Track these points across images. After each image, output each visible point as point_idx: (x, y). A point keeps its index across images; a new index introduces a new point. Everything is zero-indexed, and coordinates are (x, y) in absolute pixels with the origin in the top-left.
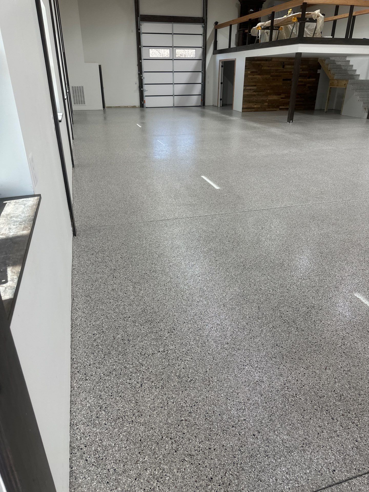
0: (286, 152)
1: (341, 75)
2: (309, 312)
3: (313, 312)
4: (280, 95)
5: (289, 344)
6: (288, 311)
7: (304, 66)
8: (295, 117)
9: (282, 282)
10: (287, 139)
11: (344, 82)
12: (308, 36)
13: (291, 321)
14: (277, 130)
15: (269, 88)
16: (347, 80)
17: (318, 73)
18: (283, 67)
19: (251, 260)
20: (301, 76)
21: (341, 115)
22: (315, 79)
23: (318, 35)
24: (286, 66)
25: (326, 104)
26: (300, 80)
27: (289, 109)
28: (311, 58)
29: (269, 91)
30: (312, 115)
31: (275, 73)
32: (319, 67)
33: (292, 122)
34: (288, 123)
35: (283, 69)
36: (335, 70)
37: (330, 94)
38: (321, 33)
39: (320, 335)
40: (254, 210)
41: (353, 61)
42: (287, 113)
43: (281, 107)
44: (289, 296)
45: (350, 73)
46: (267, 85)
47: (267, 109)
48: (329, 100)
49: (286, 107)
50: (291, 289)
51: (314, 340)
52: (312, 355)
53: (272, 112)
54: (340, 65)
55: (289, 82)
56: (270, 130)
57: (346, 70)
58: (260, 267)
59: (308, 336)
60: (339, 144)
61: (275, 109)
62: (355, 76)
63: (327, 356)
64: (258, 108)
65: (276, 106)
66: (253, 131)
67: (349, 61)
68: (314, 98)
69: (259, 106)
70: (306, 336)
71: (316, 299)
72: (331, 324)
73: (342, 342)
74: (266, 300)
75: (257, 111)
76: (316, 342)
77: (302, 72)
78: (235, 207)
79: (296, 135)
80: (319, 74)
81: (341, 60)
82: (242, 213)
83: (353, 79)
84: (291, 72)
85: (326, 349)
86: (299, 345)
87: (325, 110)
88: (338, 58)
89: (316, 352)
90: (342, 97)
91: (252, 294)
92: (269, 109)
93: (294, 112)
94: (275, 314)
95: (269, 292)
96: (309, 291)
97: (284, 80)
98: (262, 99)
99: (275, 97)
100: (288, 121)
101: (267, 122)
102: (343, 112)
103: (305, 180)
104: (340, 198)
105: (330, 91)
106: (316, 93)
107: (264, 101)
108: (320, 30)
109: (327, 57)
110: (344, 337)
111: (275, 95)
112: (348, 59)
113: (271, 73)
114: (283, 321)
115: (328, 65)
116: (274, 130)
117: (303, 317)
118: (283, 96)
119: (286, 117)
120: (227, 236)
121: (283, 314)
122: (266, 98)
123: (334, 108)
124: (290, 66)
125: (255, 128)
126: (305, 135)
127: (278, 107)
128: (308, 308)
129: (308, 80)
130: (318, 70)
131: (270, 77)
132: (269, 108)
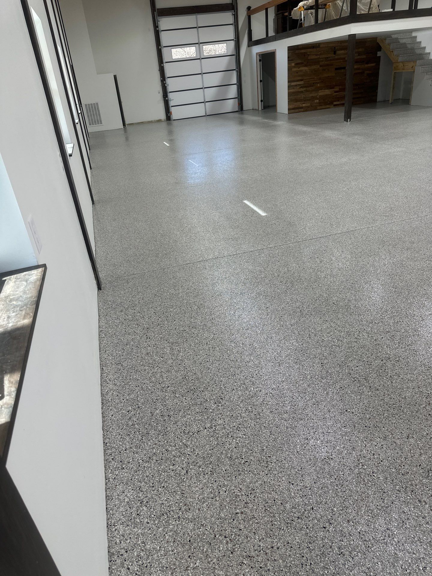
0: (344, 160)
1: (407, 55)
2: (384, 365)
3: (389, 364)
4: (333, 88)
5: (361, 409)
6: (357, 366)
7: (360, 50)
8: (354, 114)
9: (348, 330)
10: (346, 144)
11: (411, 64)
12: (363, 12)
13: (362, 379)
14: (332, 132)
15: (318, 81)
16: (415, 61)
17: (378, 55)
18: (335, 53)
19: (308, 303)
20: (357, 62)
21: (410, 105)
22: (375, 64)
23: (374, 10)
24: (338, 51)
25: (391, 93)
26: (356, 67)
27: (345, 105)
28: (369, 38)
29: (319, 84)
30: (374, 110)
31: (325, 62)
32: (379, 48)
33: (350, 120)
34: (345, 123)
35: (334, 56)
36: (399, 50)
37: (394, 80)
38: (378, 6)
39: (398, 393)
40: (309, 239)
41: (420, 37)
42: (343, 109)
43: (335, 103)
44: (358, 347)
45: (418, 52)
46: (315, 78)
47: (318, 108)
48: (393, 88)
49: (342, 102)
50: (360, 336)
51: (392, 402)
52: (390, 421)
53: (325, 110)
54: (405, 44)
55: (343, 70)
56: (324, 133)
57: (413, 49)
58: (321, 311)
59: (384, 396)
60: (410, 143)
61: (328, 106)
62: (425, 55)
63: (409, 421)
64: (308, 107)
65: (329, 102)
66: (303, 137)
67: (416, 37)
68: (374, 88)
69: (309, 105)
70: (381, 397)
71: (391, 347)
72: (412, 379)
73: (426, 402)
74: (331, 354)
75: (306, 111)
76: (394, 404)
77: (359, 57)
78: (286, 237)
79: (356, 137)
80: (380, 57)
81: (405, 37)
82: (295, 244)
83: (423, 59)
84: (344, 58)
85: (407, 411)
86: (373, 409)
87: (390, 102)
88: (401, 34)
89: (395, 416)
90: (409, 83)
91: (313, 347)
92: (321, 107)
93: (352, 108)
94: (342, 371)
95: (333, 343)
96: (382, 338)
97: (336, 69)
98: (311, 95)
99: (327, 92)
100: (345, 120)
101: (320, 124)
102: (413, 102)
103: (370, 194)
104: (415, 214)
105: (394, 78)
106: (378, 81)
107: (313, 98)
108: (376, 4)
109: (387, 36)
110: (429, 395)
111: (327, 89)
112: (414, 34)
113: (320, 63)
114: (352, 379)
115: (389, 44)
116: (329, 133)
117: (377, 373)
118: (337, 89)
119: (343, 114)
120: (278, 276)
121: (352, 370)
122: (316, 94)
123: (401, 97)
124: (342, 52)
125: (305, 132)
126: (367, 136)
127: (331, 103)
128: (382, 360)
129: (366, 66)
130: (378, 52)
131: (319, 67)
132: (321, 105)
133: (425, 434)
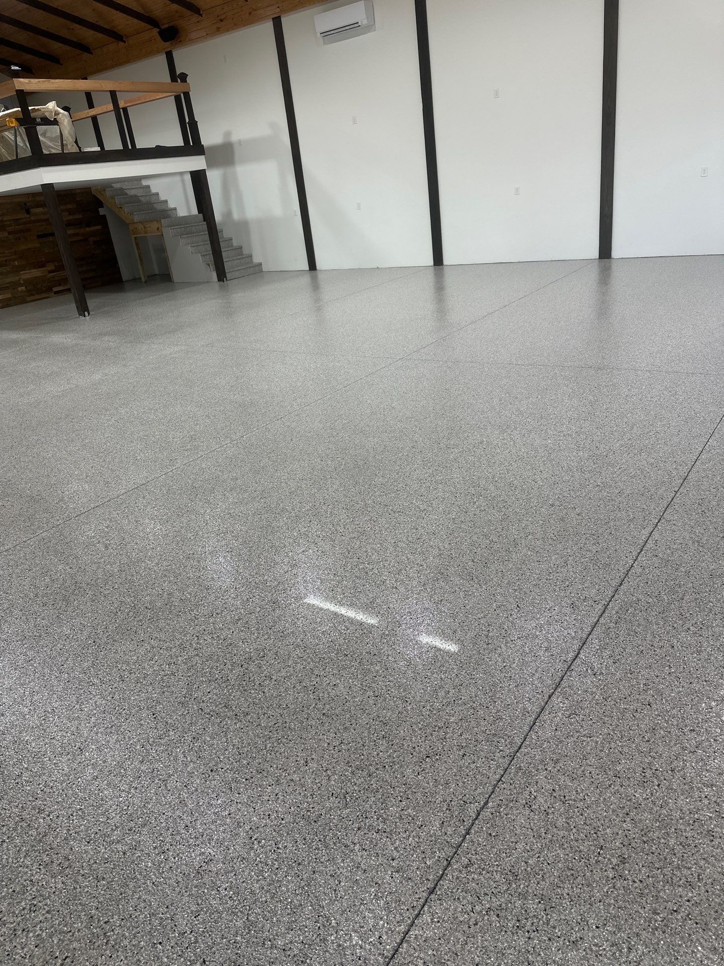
0: (97, 377)
1: (144, 212)
4: (43, 266)
7: (70, 206)
8: (92, 302)
10: (92, 351)
11: (155, 225)
12: (54, 151)
14: (64, 336)
15: (14, 257)
16: (158, 221)
17: (101, 214)
18: (28, 212)
20: (69, 224)
21: (174, 282)
22: (101, 226)
23: (72, 148)
24: (32, 209)
25: (140, 267)
26: (70, 232)
27: (72, 291)
28: (78, 189)
29: (16, 262)
30: (122, 294)
31: (16, 227)
32: (100, 204)
33: (89, 314)
34: (82, 318)
35: (28, 216)
36: (131, 205)
37: (138, 249)
38: (76, 142)
41: (155, 186)
42: (70, 297)
43: (55, 289)
45: (158, 207)
46: (6, 252)
47: (28, 299)
48: (141, 260)
49: (66, 287)
53: (41, 301)
54: (136, 196)
55: (51, 238)
56: (51, 339)
57: (149, 203)
59: (259, 718)
60: (189, 338)
61: (44, 295)
62: (170, 211)
63: (301, 738)
64: (9, 299)
65: (44, 289)
66: (13, 349)
67: (148, 187)
68: (113, 261)
69: (9, 296)
71: (249, 640)
74: (164, 692)
75: (8, 306)
76: (275, 724)
77: (71, 217)
79: (106, 338)
80: (104, 216)
81: (133, 187)
83: (168, 217)
84: (48, 220)
85: (295, 725)
87: (143, 279)
88: (126, 183)
89: (281, 742)
90: (161, 250)
91: (132, 693)
92: (33, 298)
93: (86, 295)
94: (188, 710)
97: (39, 237)
98: (8, 280)
99: (35, 273)
100: (80, 315)
101: (38, 325)
102: (176, 277)
103: (154, 423)
105: (137, 244)
106: (113, 250)
107: (14, 285)
108: (71, 140)
109: (106, 185)
111: (34, 268)
112: (145, 183)
113: (7, 228)
115: (113, 198)
116: (58, 338)
118: (51, 267)
119: (73, 306)
122: (17, 278)
123: (157, 273)
124: (40, 210)
125: (15, 342)
126: (122, 334)
127: (49, 289)
129: (87, 229)
130: (100, 209)
131: (6, 234)
132: (32, 295)
133: (326, 745)
